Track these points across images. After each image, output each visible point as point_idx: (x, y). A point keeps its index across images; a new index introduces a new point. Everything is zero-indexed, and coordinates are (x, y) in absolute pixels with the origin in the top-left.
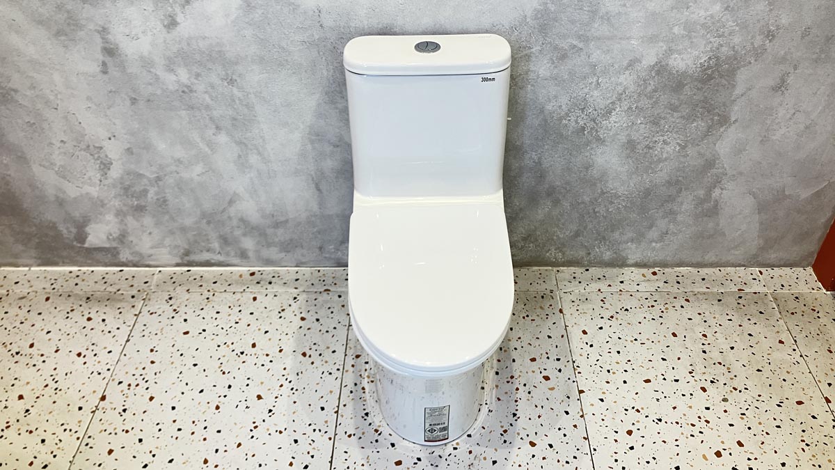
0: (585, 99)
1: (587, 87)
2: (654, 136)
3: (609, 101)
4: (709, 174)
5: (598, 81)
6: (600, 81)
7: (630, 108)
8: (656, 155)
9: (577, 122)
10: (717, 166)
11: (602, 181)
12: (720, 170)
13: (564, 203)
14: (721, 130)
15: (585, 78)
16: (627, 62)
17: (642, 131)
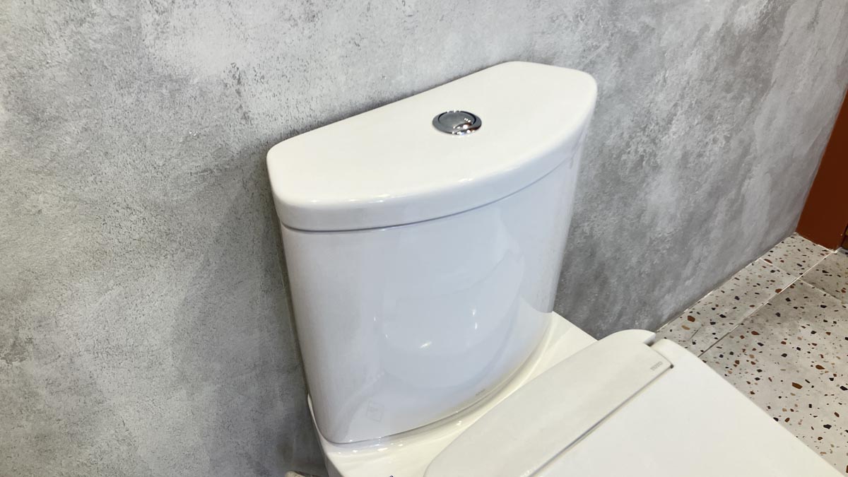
0: (649, 112)
1: (652, 91)
2: (706, 138)
3: (672, 104)
4: (743, 165)
5: (664, 76)
6: (667, 75)
7: (690, 107)
8: (705, 163)
9: (636, 152)
10: (751, 150)
11: (651, 227)
12: (753, 155)
13: (612, 281)
14: (762, 100)
15: (652, 76)
16: (697, 33)
17: (696, 136)
